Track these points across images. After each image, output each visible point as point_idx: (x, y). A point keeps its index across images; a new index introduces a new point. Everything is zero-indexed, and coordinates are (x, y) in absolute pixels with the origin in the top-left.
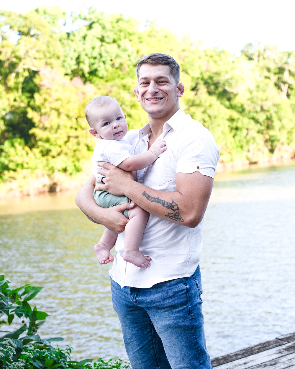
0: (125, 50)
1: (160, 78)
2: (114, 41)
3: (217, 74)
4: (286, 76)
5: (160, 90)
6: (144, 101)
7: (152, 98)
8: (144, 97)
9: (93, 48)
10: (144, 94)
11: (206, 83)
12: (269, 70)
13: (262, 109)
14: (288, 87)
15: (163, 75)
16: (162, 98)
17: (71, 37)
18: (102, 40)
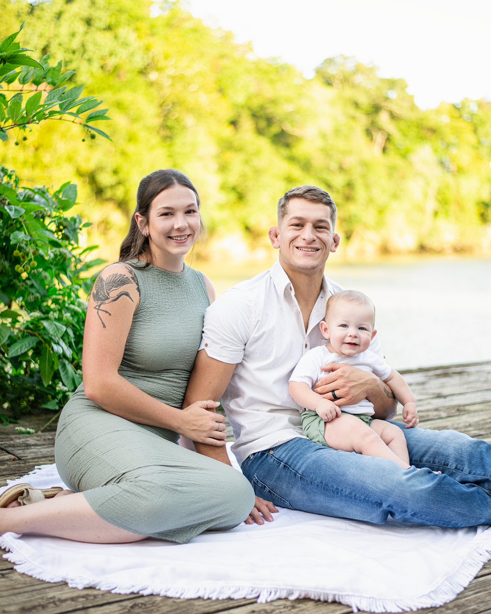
0: (125, 44)
1: (321, 221)
2: (109, 28)
3: (274, 102)
4: (383, 119)
5: (318, 238)
6: (293, 250)
7: (306, 247)
8: (294, 244)
9: (73, 35)
10: (293, 240)
11: (255, 116)
12: (356, 105)
13: (341, 169)
14: (386, 138)
15: (324, 218)
16: (318, 250)
17: (37, 12)
18: (88, 22)
